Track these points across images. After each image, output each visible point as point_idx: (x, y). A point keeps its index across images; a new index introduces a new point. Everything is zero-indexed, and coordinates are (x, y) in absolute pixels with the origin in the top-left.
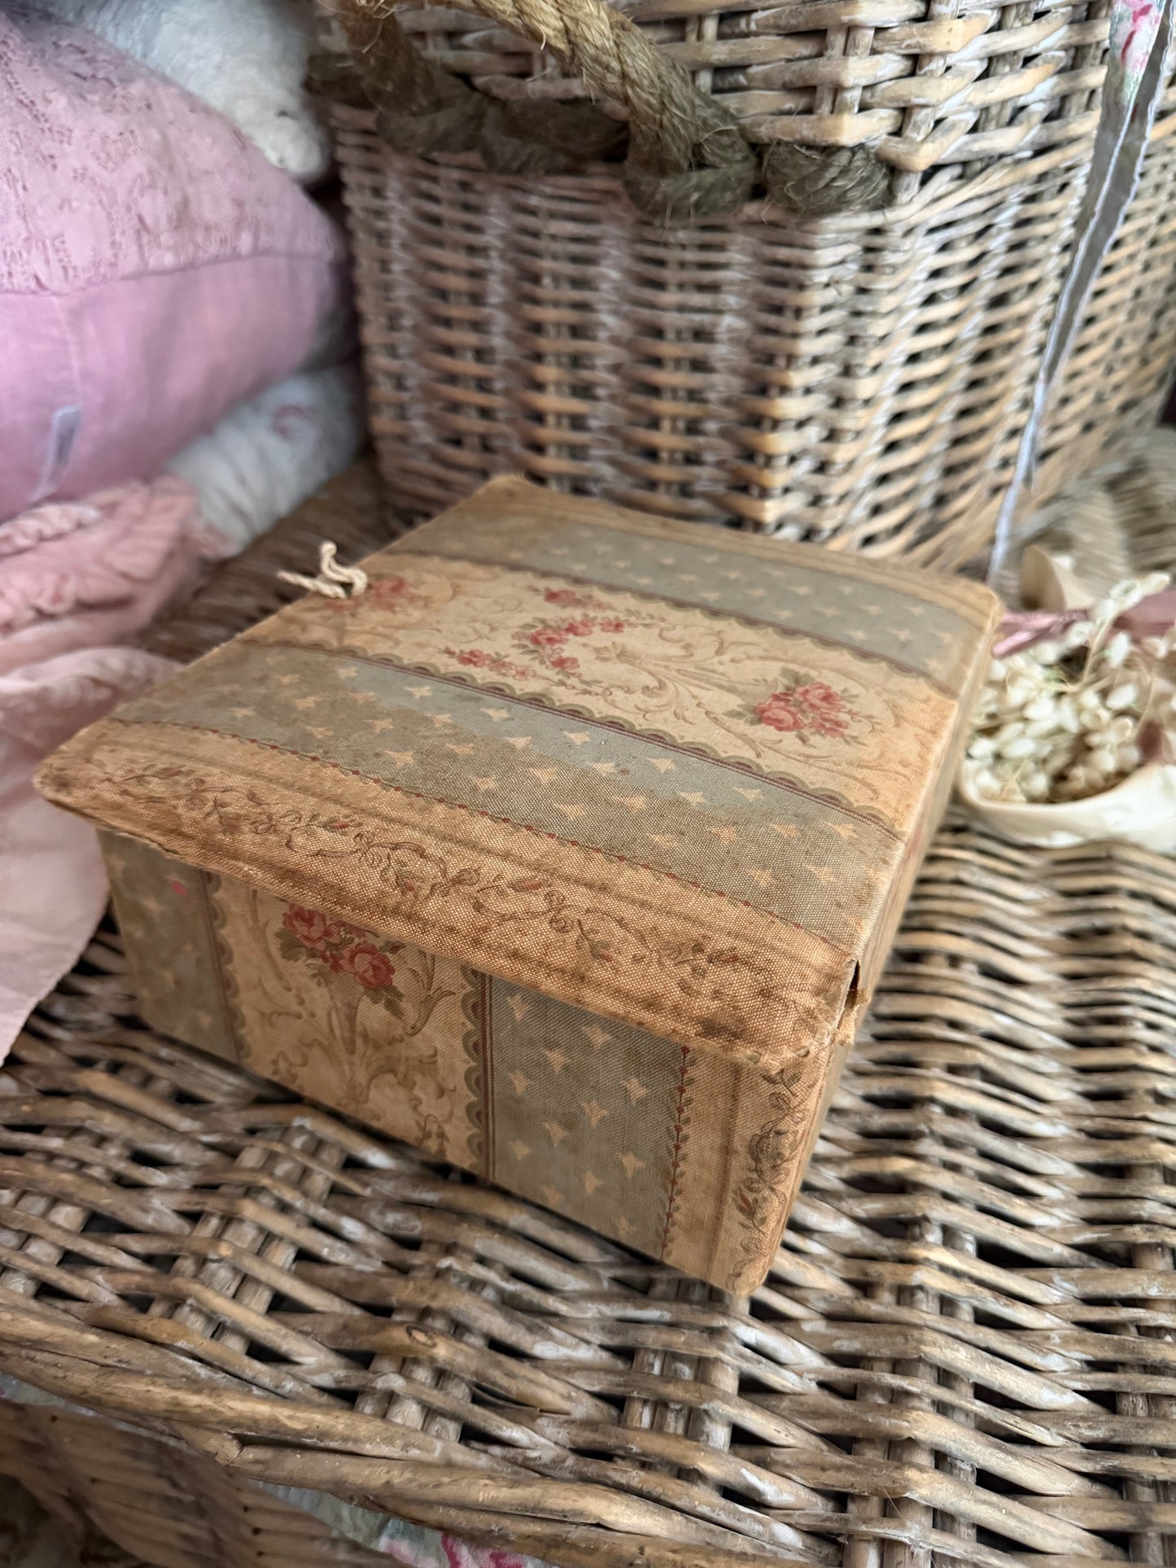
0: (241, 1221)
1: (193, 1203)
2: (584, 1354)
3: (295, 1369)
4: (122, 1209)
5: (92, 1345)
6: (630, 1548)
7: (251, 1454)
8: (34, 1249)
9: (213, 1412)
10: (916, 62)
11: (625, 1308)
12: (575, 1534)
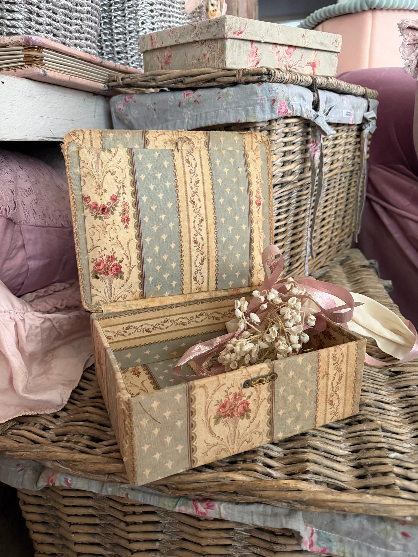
4: (102, 435)
6: (241, 483)
8: (80, 444)
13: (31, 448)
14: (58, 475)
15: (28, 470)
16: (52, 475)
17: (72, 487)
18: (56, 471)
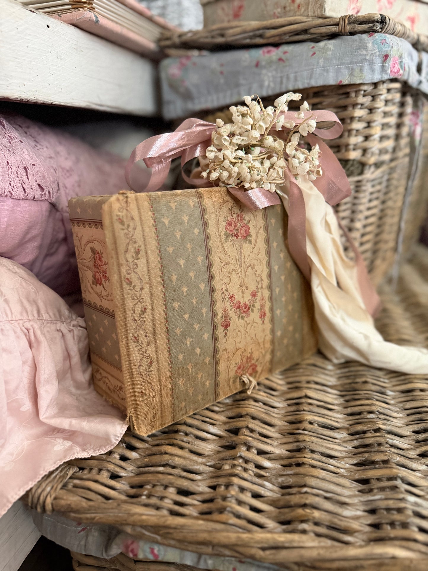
0: (232, 485)
1: (213, 482)
2: (359, 513)
3: (267, 529)
4: (191, 486)
5: (201, 525)
6: (407, 563)
7: (268, 552)
8: (166, 501)
9: (252, 538)
10: (367, 138)
11: (368, 497)
12: (387, 561)
13: (105, 509)
14: (141, 544)
15: (93, 530)
16: (132, 543)
17: (160, 559)
18: (139, 537)
